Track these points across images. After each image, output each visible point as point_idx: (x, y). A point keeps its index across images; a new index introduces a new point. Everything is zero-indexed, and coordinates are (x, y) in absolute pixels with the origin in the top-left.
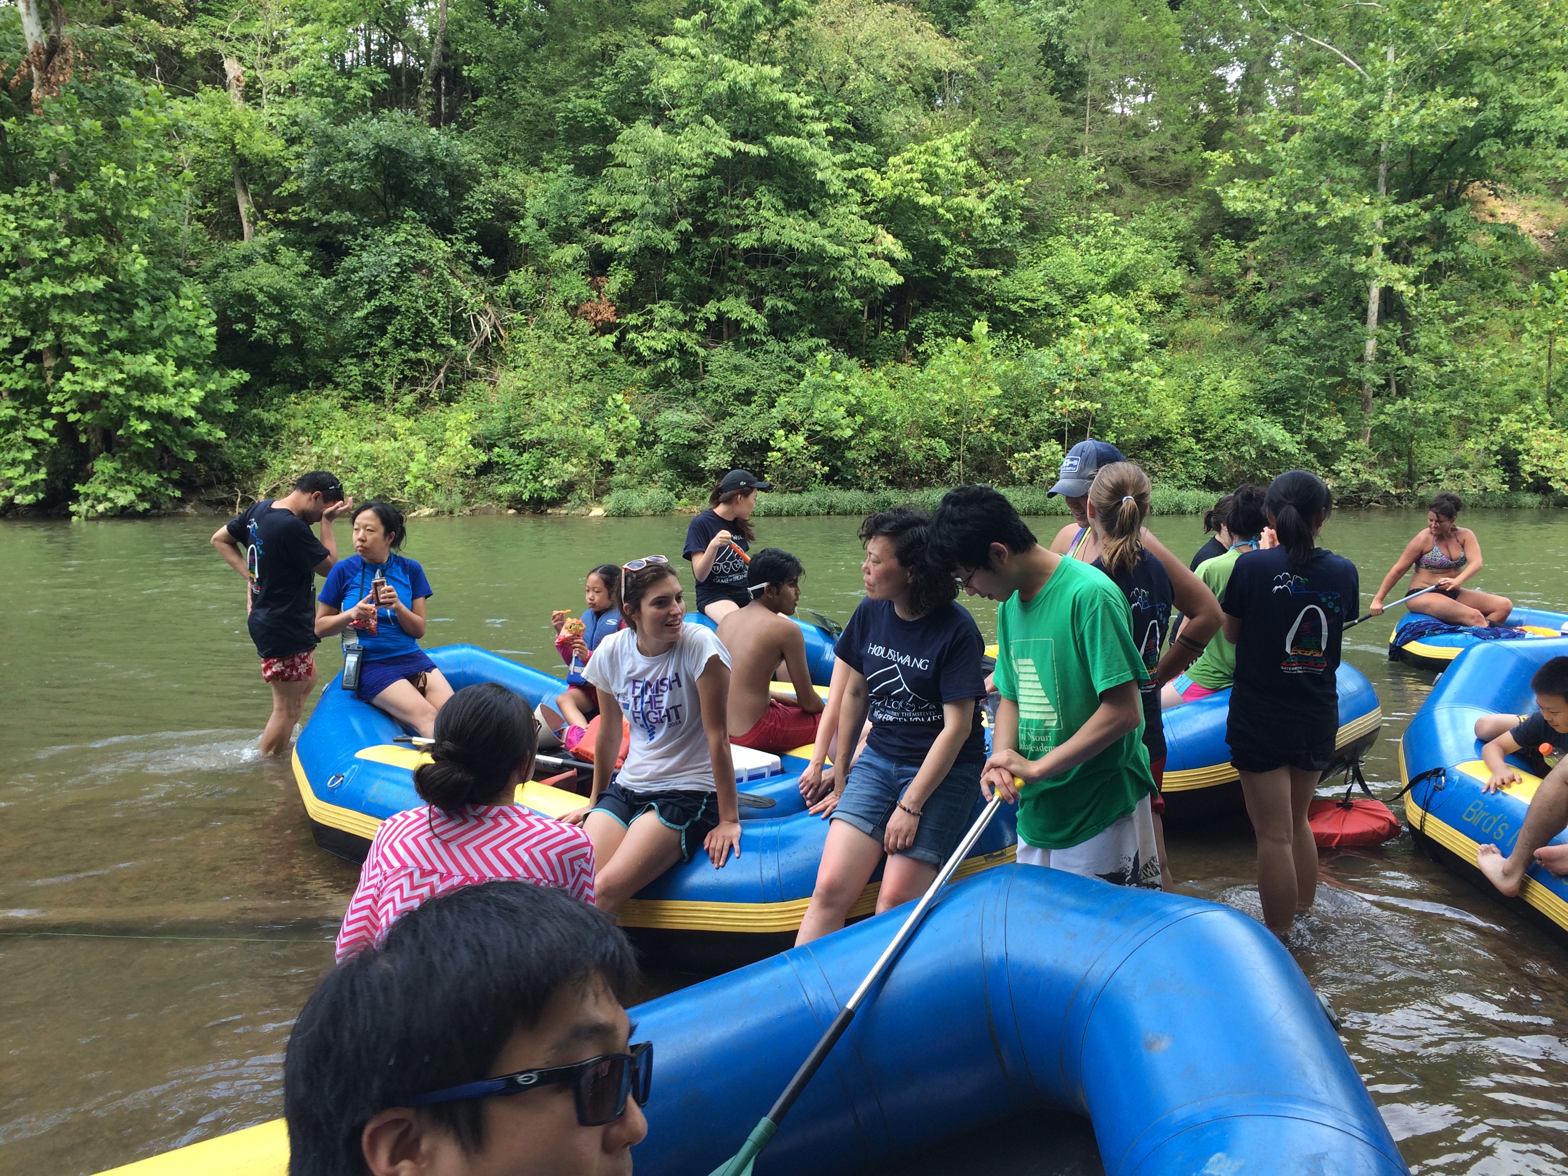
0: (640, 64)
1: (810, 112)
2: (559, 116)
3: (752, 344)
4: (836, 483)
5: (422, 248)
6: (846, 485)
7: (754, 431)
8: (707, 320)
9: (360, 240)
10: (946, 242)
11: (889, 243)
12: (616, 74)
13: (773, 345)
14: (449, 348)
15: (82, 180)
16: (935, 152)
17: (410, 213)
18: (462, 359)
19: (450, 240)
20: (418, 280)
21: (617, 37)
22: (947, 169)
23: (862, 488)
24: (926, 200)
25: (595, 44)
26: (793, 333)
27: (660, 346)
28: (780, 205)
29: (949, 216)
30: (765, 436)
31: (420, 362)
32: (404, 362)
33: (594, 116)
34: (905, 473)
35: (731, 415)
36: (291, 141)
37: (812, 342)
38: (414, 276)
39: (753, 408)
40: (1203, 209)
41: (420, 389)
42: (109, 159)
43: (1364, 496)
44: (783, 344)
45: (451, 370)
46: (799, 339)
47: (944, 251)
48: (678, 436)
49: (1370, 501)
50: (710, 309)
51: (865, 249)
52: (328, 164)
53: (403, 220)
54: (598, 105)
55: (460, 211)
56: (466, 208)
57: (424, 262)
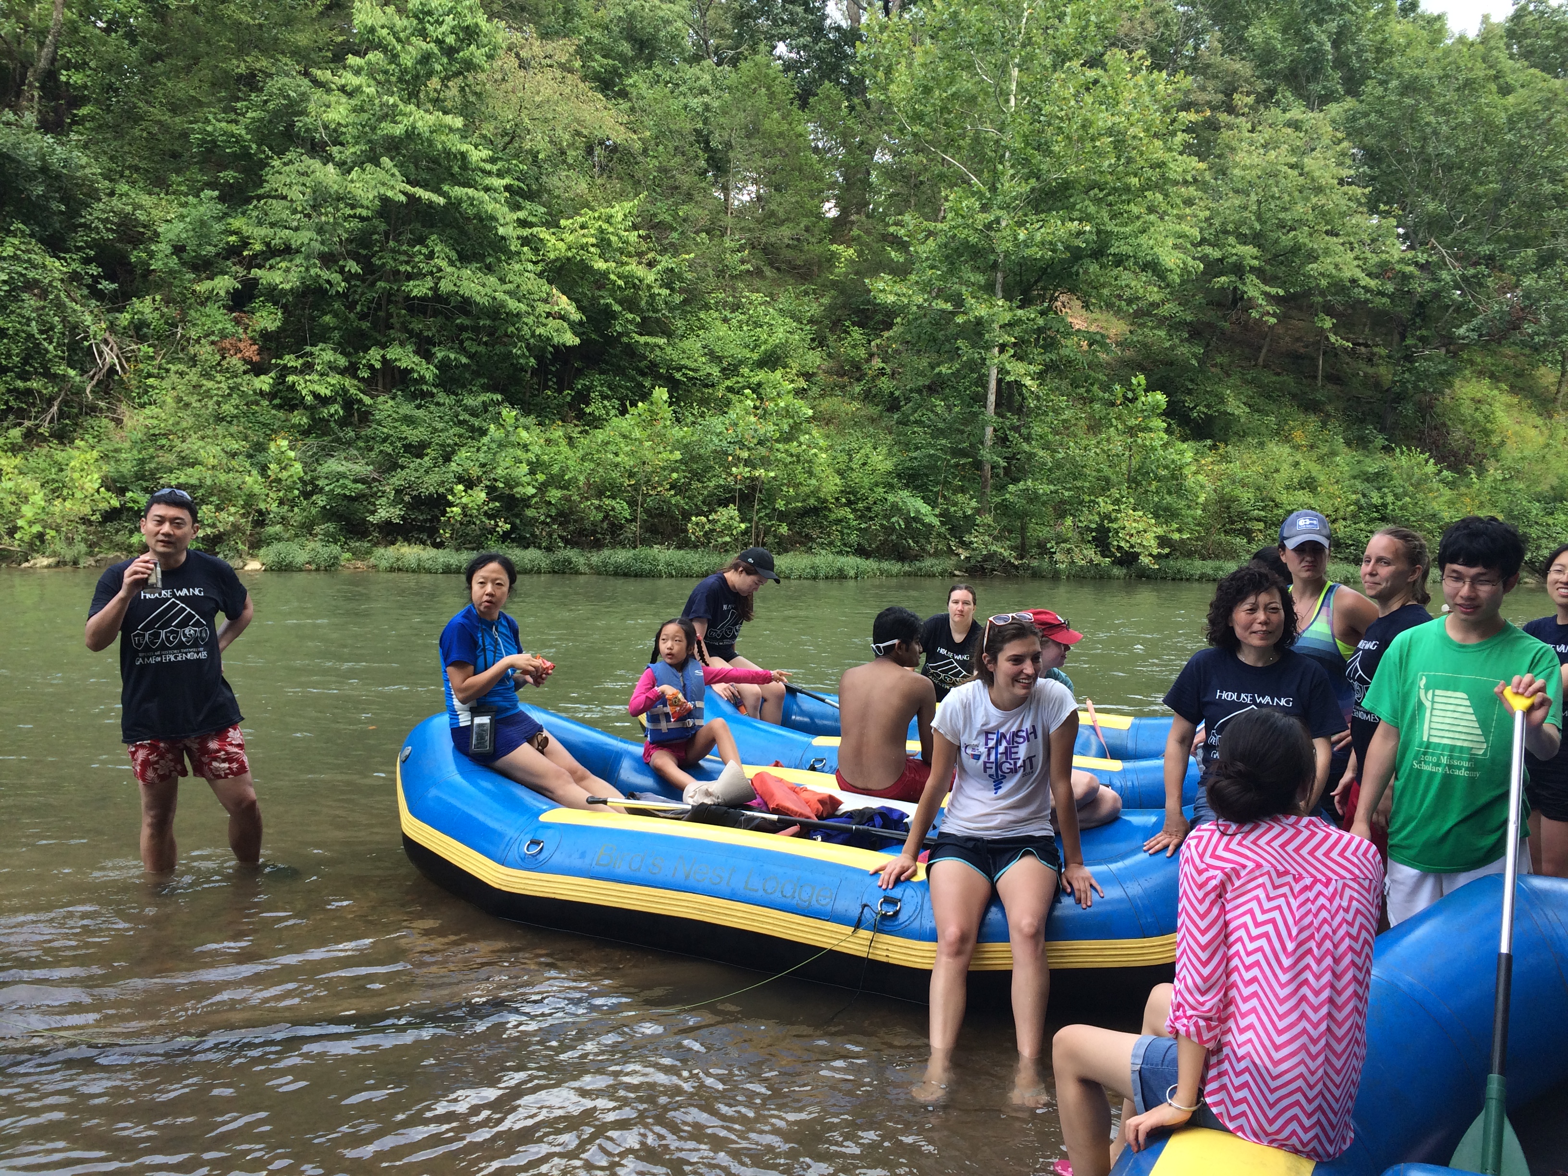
0: (292, 94)
1: (488, 167)
2: (194, 137)
3: (423, 395)
4: (513, 540)
5: (35, 267)
6: (525, 544)
7: (430, 484)
8: (371, 367)
10: (617, 308)
11: (564, 303)
12: (266, 102)
13: (442, 397)
14: (64, 377)
16: (609, 219)
17: (18, 225)
18: (80, 391)
19: (64, 259)
20: (30, 301)
22: (620, 238)
23: (540, 548)
24: (600, 265)
25: (238, 67)
26: (463, 386)
27: (324, 391)
28: (454, 255)
29: (620, 282)
30: (441, 490)
31: (29, 392)
32: (9, 391)
33: (237, 142)
34: (581, 532)
35: (403, 468)
37: (485, 397)
38: (25, 296)
39: (427, 461)
40: (832, 297)
41: (27, 423)
43: (988, 566)
44: (453, 397)
45: (65, 402)
46: (471, 392)
47: (614, 316)
48: (344, 487)
49: (993, 570)
50: (374, 356)
51: (542, 308)
53: (9, 232)
54: (239, 130)
55: (75, 228)
56: (83, 225)
57: (36, 282)
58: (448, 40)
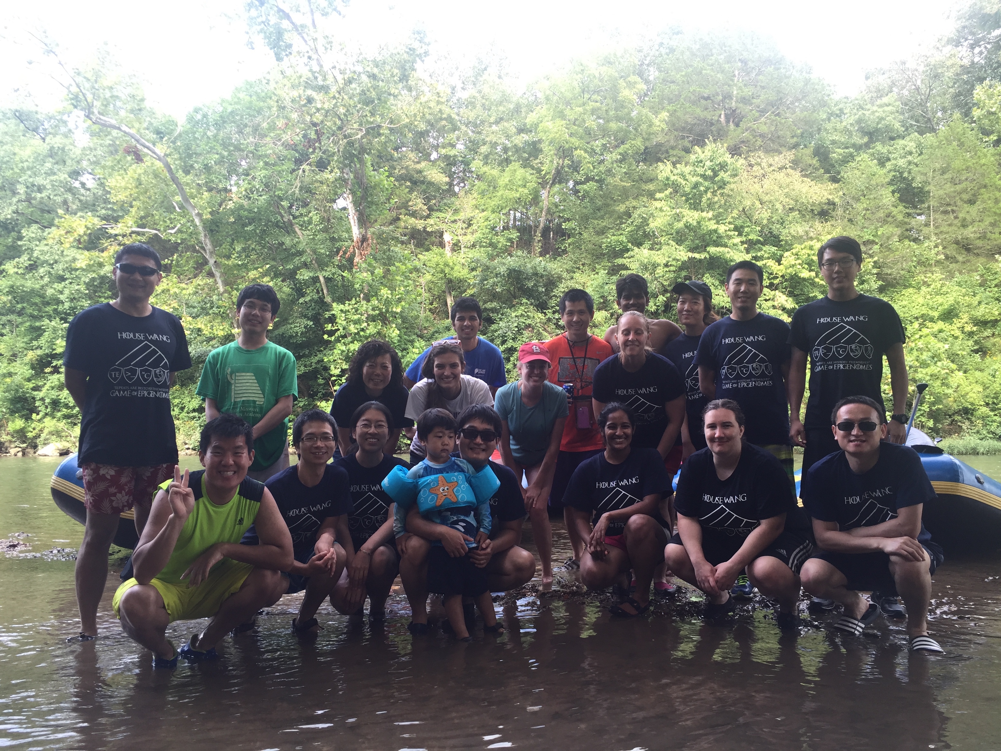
0: (645, 216)
1: (732, 233)
2: (604, 246)
5: (529, 317)
9: (500, 316)
11: (783, 300)
12: (632, 222)
15: (373, 296)
17: (524, 301)
19: (545, 313)
20: (526, 333)
21: (634, 203)
24: (806, 274)
25: (622, 208)
28: (717, 283)
33: (621, 244)
36: (473, 270)
38: (524, 332)
42: (386, 286)
52: (486, 280)
53: (521, 304)
54: (623, 239)
55: (551, 298)
56: (554, 296)
57: (530, 325)
58: (707, 174)
